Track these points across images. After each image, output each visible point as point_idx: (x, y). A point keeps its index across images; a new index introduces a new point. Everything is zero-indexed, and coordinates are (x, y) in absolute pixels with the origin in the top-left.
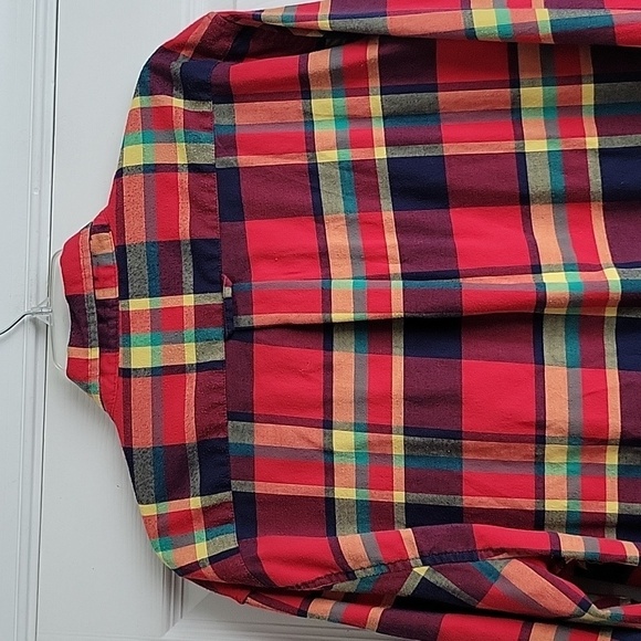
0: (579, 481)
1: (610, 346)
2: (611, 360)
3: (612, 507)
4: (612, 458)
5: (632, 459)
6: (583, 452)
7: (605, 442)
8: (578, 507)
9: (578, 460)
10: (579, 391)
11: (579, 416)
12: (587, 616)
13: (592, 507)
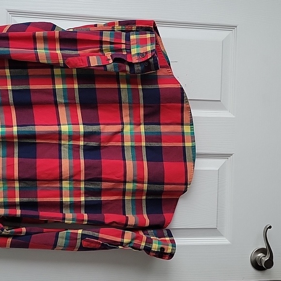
0: (7, 192)
1: (16, 150)
2: (16, 155)
3: (17, 200)
4: (17, 185)
5: (23, 185)
6: (8, 183)
7: (14, 180)
8: (7, 200)
9: (6, 186)
10: (5, 165)
11: (5, 172)
12: (3, 233)
13: (11, 200)
